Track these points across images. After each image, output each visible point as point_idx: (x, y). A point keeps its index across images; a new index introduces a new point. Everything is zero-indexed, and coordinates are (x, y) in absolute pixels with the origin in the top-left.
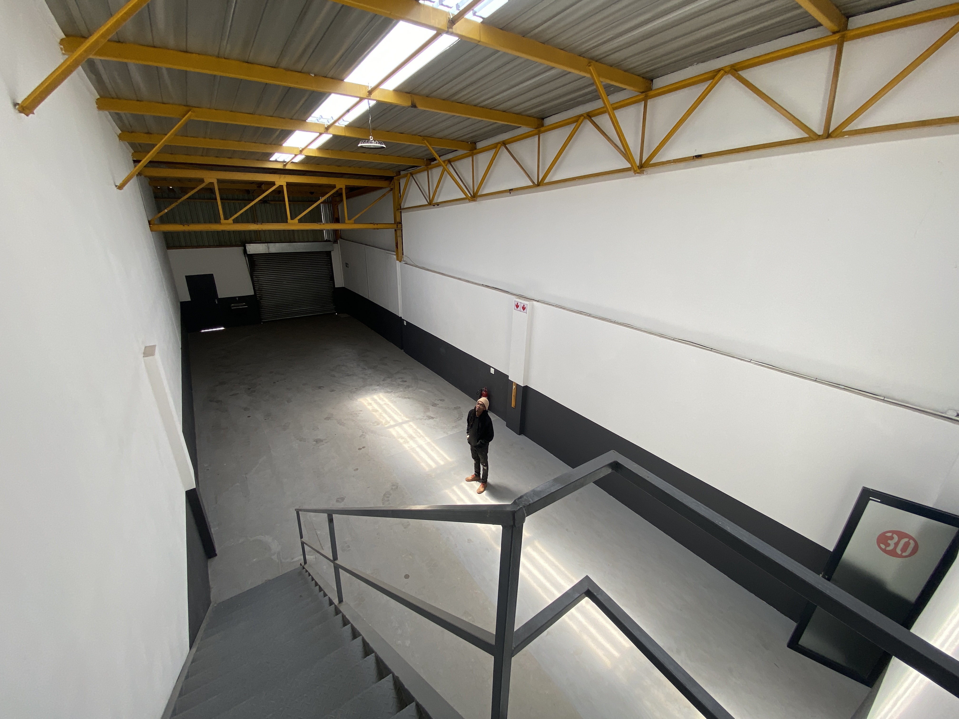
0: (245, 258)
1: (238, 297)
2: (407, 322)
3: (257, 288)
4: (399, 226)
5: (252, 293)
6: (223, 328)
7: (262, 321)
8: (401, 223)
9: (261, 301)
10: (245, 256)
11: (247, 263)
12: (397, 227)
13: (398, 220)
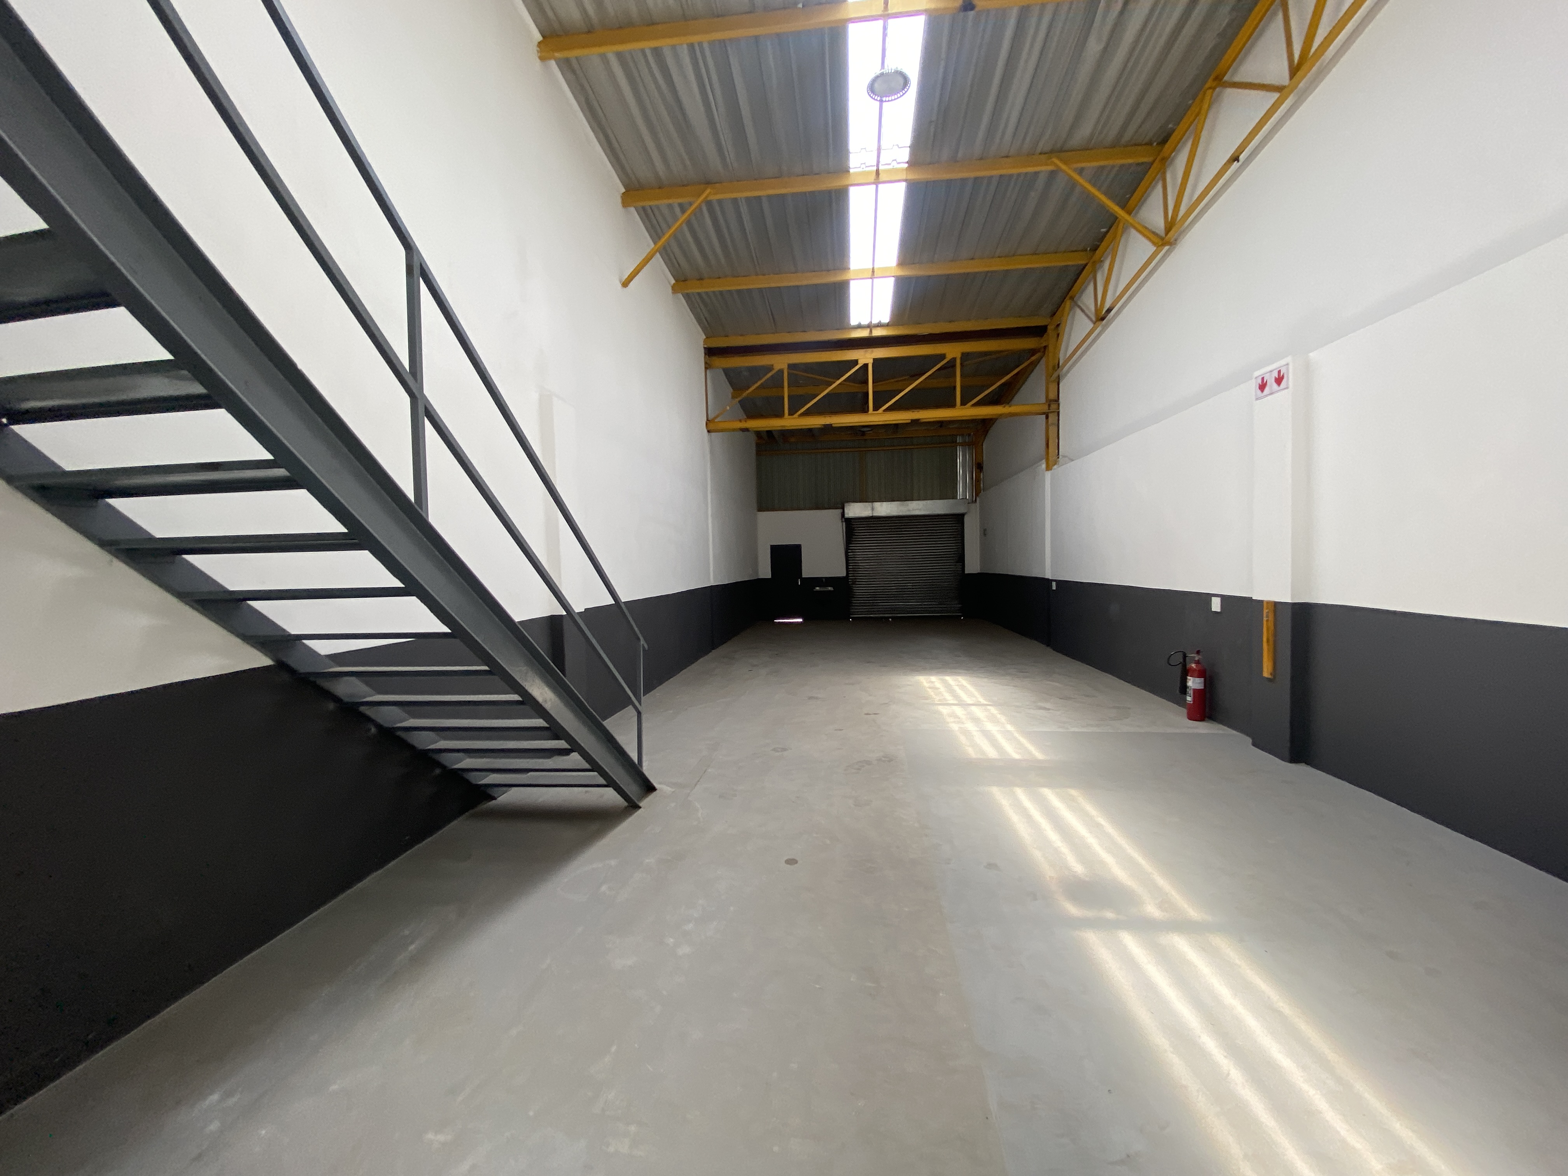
0: (841, 524)
1: (826, 578)
2: (1059, 582)
3: (852, 567)
4: (1054, 407)
5: (843, 573)
6: (800, 620)
7: (851, 616)
8: (1057, 400)
9: (853, 586)
10: (842, 522)
11: (843, 531)
12: (1049, 409)
13: (1052, 396)
